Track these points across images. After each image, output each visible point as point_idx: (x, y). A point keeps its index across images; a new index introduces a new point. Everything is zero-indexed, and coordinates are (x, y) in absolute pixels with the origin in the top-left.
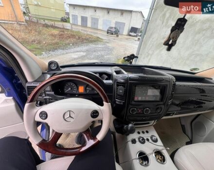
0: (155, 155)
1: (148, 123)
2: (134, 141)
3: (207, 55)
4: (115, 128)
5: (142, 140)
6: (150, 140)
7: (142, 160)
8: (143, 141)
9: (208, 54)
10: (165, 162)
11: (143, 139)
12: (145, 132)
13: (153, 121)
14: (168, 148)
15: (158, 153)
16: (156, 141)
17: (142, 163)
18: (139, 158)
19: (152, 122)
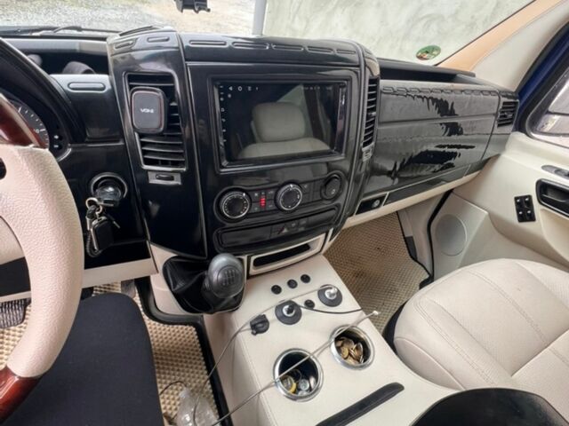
0: (338, 349)
1: (306, 248)
2: (259, 325)
3: (455, 15)
4: (178, 296)
5: (289, 311)
6: (318, 304)
7: (297, 378)
8: (291, 314)
9: (457, 12)
10: (370, 360)
11: (293, 306)
12: (298, 280)
13: (322, 237)
14: (376, 313)
15: (347, 337)
16: (336, 300)
17: (298, 389)
18: (282, 380)
19: (319, 242)
